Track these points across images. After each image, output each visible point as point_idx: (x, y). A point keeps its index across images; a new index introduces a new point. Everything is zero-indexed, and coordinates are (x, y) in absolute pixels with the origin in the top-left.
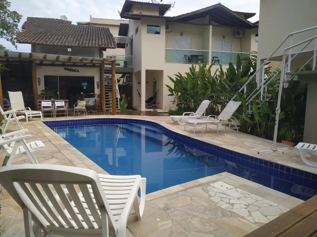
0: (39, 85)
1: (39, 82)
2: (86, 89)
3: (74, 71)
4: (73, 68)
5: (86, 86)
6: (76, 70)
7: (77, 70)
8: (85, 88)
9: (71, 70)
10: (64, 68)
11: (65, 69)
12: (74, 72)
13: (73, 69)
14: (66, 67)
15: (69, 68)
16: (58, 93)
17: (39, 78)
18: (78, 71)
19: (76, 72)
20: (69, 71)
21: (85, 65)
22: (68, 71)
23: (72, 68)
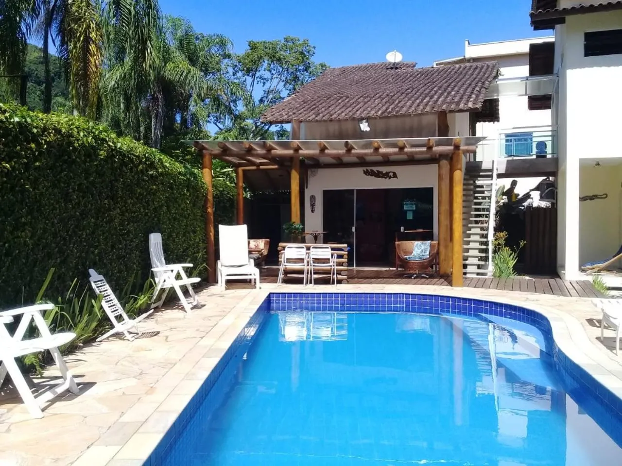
0: (313, 211)
1: (312, 205)
2: (411, 218)
3: (386, 175)
4: (384, 169)
5: (414, 212)
6: (391, 174)
7: (393, 173)
8: (410, 216)
9: (378, 175)
10: (364, 171)
11: (366, 173)
12: (386, 178)
13: (384, 172)
14: (369, 169)
15: (375, 169)
16: (354, 229)
17: (312, 196)
18: (395, 175)
19: (390, 177)
20: (375, 176)
21: (412, 161)
22: (373, 177)
23: (380, 170)
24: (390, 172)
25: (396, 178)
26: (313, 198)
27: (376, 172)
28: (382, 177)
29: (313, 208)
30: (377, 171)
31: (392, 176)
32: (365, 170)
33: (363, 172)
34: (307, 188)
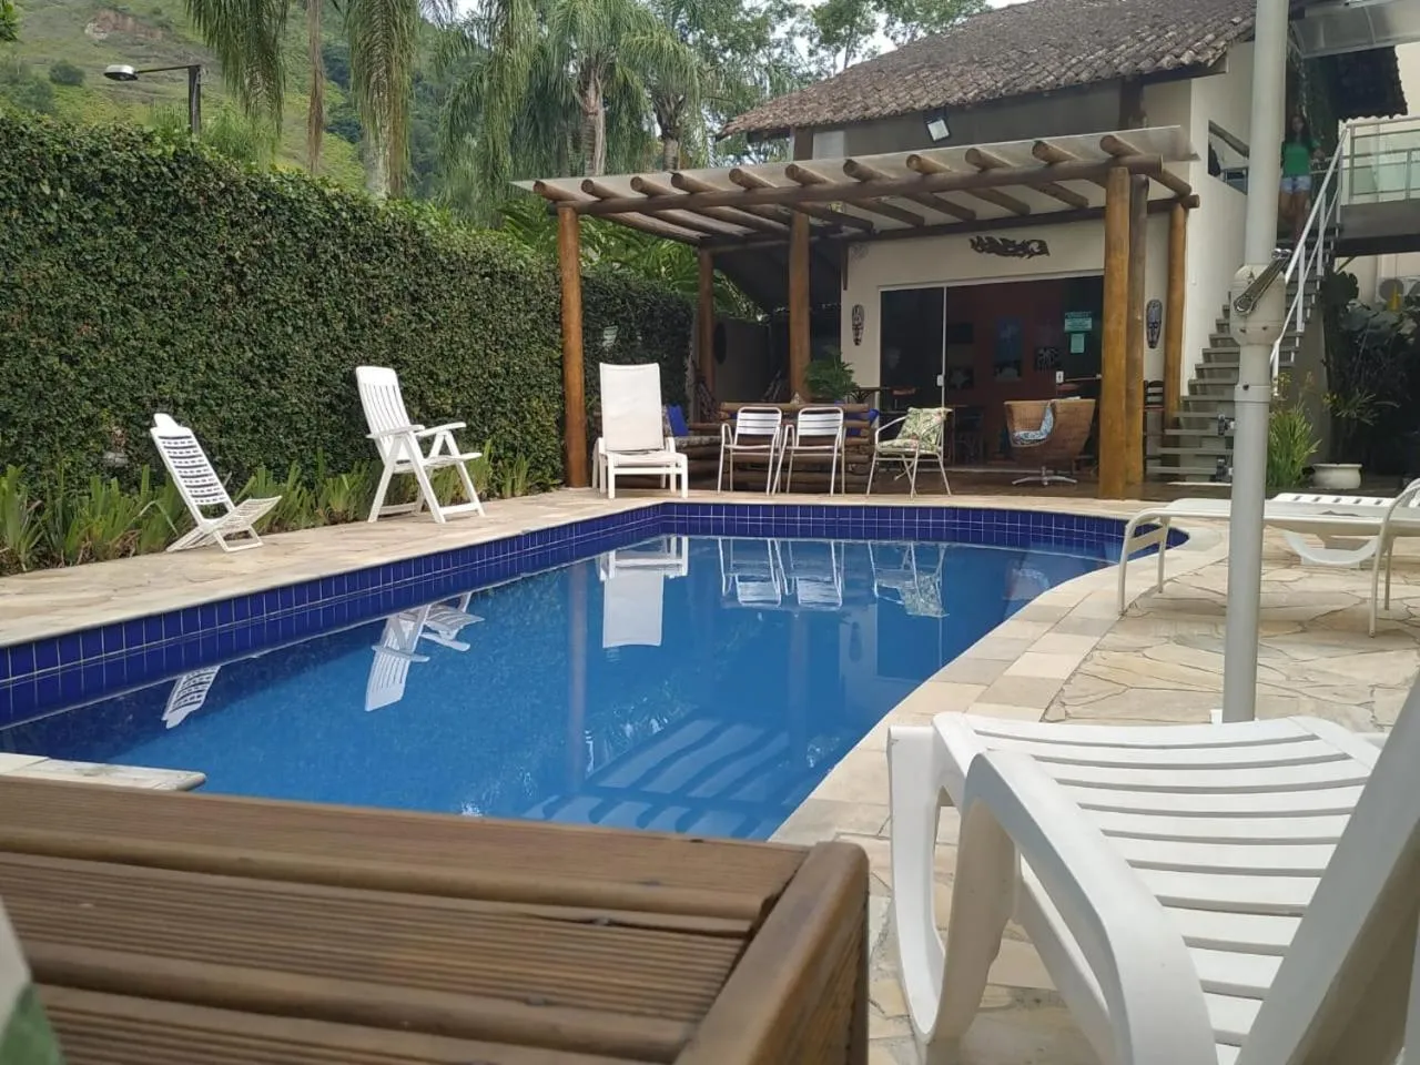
0: (857, 342)
1: (857, 328)
2: (1082, 350)
3: (1023, 250)
4: (1018, 236)
6: (1034, 246)
7: (1040, 242)
8: (1078, 346)
9: (1006, 249)
10: (972, 241)
11: (978, 246)
12: (1022, 256)
13: (1018, 242)
14: (984, 236)
15: (997, 236)
16: (940, 380)
17: (857, 307)
18: (1043, 250)
19: (1032, 254)
20: (998, 253)
22: (993, 255)
23: (1011, 239)
24: (1029, 243)
25: (1044, 256)
26: (857, 311)
27: (1000, 242)
28: (1014, 254)
29: (857, 334)
30: (1002, 240)
31: (1037, 251)
32: (976, 240)
33: (969, 244)
34: (845, 289)
